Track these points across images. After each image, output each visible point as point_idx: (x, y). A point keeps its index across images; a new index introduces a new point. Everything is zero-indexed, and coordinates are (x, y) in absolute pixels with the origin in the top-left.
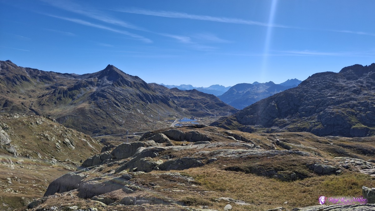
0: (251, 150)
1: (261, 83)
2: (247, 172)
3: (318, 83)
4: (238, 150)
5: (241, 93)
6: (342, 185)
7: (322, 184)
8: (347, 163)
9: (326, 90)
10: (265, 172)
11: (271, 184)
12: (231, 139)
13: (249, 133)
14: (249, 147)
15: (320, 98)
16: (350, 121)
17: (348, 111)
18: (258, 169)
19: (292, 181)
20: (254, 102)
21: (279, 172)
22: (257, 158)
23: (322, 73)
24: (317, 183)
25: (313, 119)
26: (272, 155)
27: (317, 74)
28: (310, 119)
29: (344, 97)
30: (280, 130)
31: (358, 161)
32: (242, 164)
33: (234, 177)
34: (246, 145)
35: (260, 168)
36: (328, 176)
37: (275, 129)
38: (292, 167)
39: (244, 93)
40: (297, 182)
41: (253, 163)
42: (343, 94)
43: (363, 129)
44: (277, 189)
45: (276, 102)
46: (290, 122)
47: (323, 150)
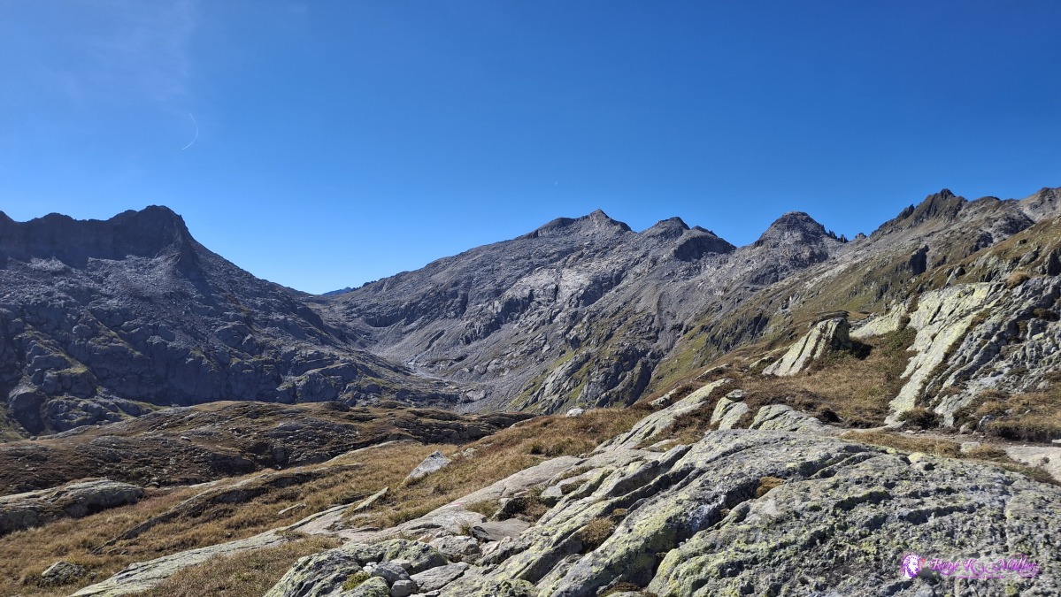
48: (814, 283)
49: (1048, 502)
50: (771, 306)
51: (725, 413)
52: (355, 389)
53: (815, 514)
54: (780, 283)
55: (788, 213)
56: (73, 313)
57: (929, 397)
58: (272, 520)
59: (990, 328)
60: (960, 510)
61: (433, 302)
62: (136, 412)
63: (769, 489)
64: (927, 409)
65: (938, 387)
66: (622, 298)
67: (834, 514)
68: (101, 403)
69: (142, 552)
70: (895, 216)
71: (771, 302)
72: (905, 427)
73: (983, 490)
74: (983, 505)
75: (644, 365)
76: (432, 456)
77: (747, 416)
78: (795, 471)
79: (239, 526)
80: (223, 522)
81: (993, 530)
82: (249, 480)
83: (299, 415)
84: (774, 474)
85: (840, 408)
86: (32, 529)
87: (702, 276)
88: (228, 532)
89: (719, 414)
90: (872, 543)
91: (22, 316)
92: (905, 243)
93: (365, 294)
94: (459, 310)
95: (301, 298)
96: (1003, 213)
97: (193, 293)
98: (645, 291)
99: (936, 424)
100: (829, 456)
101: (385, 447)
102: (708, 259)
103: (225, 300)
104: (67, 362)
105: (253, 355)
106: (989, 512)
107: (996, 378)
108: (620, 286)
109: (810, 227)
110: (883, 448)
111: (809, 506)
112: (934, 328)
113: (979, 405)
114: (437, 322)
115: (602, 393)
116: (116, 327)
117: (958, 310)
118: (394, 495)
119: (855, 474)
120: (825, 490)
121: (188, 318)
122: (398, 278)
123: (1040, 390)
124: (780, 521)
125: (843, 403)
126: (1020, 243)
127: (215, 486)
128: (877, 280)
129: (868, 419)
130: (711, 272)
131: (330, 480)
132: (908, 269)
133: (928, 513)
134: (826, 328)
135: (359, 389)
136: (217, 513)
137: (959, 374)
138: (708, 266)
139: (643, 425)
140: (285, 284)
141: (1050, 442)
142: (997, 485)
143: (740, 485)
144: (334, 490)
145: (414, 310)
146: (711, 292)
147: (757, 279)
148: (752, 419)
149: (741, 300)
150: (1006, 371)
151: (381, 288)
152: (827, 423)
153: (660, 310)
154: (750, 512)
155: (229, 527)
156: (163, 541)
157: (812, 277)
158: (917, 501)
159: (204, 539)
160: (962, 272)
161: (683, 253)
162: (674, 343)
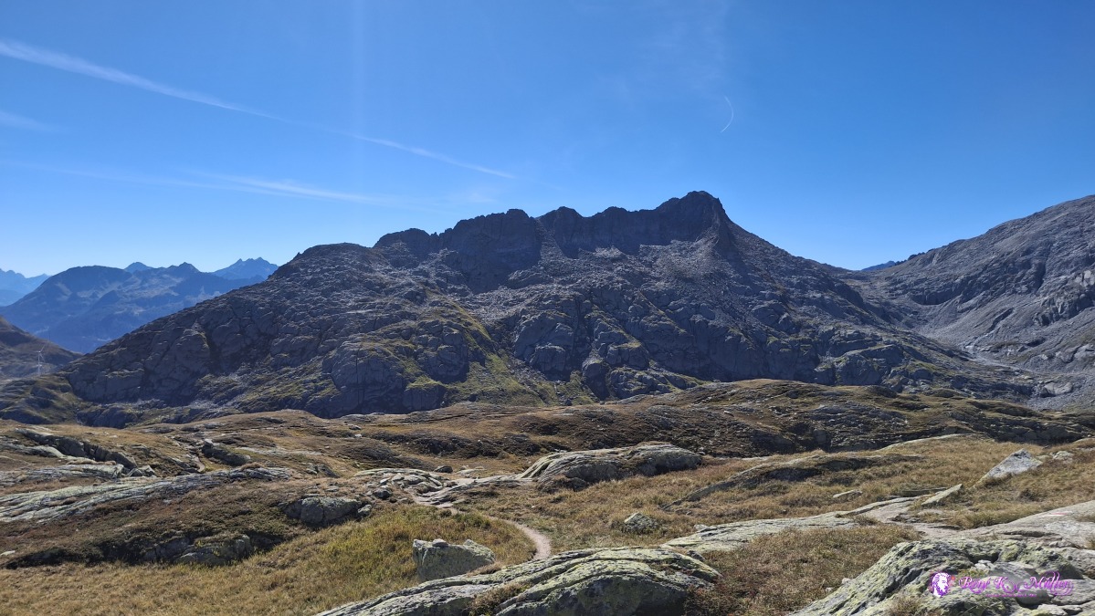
0: (110, 484)
1: (156, 266)
2: (93, 560)
3: (322, 271)
4: (65, 489)
5: (85, 299)
6: (371, 546)
7: (323, 553)
8: (385, 483)
9: (343, 292)
10: (155, 549)
11: (172, 584)
12: (47, 454)
13: (112, 430)
14: (105, 477)
15: (329, 312)
16: (402, 371)
17: (397, 347)
18: (132, 542)
19: (240, 560)
20: (131, 328)
21: (199, 542)
22: (130, 507)
23: (330, 245)
24: (309, 552)
25: (311, 373)
26: (178, 492)
27: (317, 248)
28: (303, 371)
29: (388, 310)
30: (219, 410)
31: (411, 474)
32: (74, 536)
33: (43, 585)
34: (94, 471)
35: (138, 539)
36: (337, 528)
37: (201, 410)
38: (240, 519)
39: (97, 299)
40: (251, 562)
41: (115, 526)
42: (386, 303)
43: (430, 391)
44: (193, 595)
45: (205, 327)
46: (246, 385)
47: (337, 456)
52: (901, 374)
56: (629, 294)
58: (827, 502)
61: (998, 273)
62: (683, 386)
68: (653, 375)
69: (704, 515)
76: (1016, 455)
79: (794, 503)
80: (778, 498)
82: (801, 460)
83: (841, 399)
86: (614, 481)
88: (783, 508)
91: (590, 298)
93: (911, 268)
94: (1032, 284)
95: (839, 275)
97: (731, 273)
101: (948, 440)
103: (760, 279)
104: (625, 338)
105: (790, 334)
114: (1003, 299)
116: (664, 307)
118: (970, 493)
121: (726, 297)
122: (951, 249)
127: (767, 462)
131: (888, 469)
135: (905, 373)
136: (771, 488)
140: (822, 261)
144: (893, 480)
145: (972, 285)
151: (930, 260)
155: (784, 503)
156: (722, 507)
159: (761, 511)
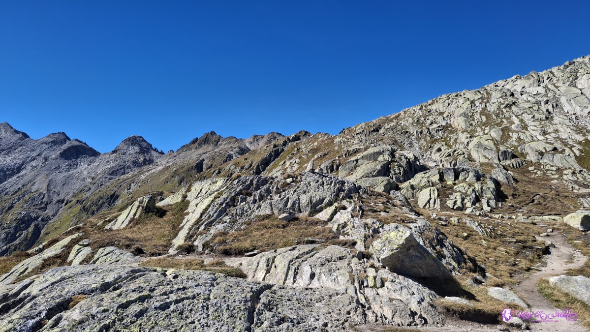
48: (146, 176)
49: (232, 287)
50: (121, 188)
51: (77, 254)
53: (104, 314)
54: (126, 175)
55: (132, 136)
57: (192, 236)
59: (223, 200)
60: (188, 298)
63: (77, 303)
64: (190, 243)
65: (196, 231)
66: (22, 182)
67: (117, 313)
70: (188, 142)
71: (121, 186)
72: (178, 254)
73: (201, 285)
74: (201, 294)
75: (36, 226)
77: (90, 255)
78: (97, 289)
81: (203, 307)
84: (83, 293)
85: (146, 246)
87: (78, 170)
89: (73, 256)
90: (137, 326)
92: (193, 156)
96: (238, 145)
98: (38, 178)
99: (194, 251)
100: (120, 277)
102: (82, 159)
106: (202, 297)
107: (223, 225)
108: (20, 174)
109: (144, 145)
110: (155, 268)
111: (101, 310)
112: (198, 201)
113: (215, 239)
115: (3, 246)
117: (209, 191)
119: (133, 286)
120: (114, 298)
123: (242, 230)
124: (81, 322)
125: (147, 243)
126: (245, 160)
128: (179, 175)
129: (160, 251)
130: (84, 168)
132: (194, 170)
133: (171, 303)
134: (143, 201)
137: (207, 224)
138: (82, 164)
139: (19, 267)
141: (244, 255)
142: (209, 282)
143: (58, 302)
146: (84, 179)
147: (113, 172)
148: (93, 257)
149: (102, 184)
150: (228, 221)
152: (137, 255)
153: (49, 190)
154: (62, 320)
157: (144, 172)
158: (166, 297)
160: (219, 172)
161: (65, 155)
162: (58, 211)
